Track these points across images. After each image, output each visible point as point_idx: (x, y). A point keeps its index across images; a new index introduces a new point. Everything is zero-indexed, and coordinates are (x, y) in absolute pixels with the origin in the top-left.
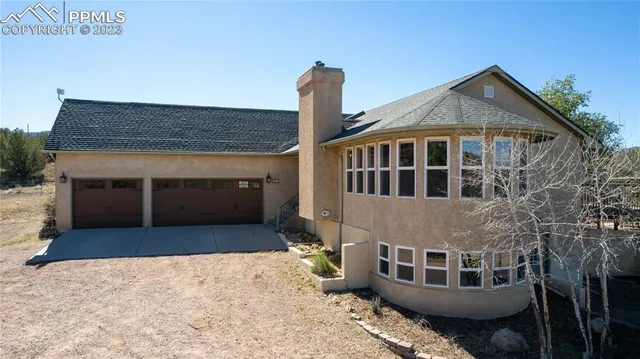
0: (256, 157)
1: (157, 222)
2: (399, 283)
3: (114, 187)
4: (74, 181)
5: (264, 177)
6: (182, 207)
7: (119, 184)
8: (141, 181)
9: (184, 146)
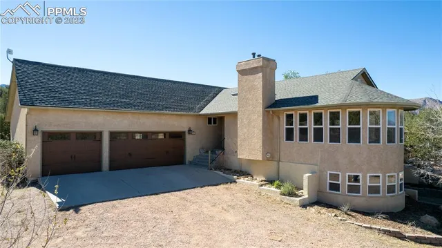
0: (182, 115)
1: (113, 167)
2: (349, 196)
3: (77, 139)
4: (44, 133)
5: (186, 130)
6: (130, 154)
7: (83, 136)
8: (101, 133)
9: (135, 106)
